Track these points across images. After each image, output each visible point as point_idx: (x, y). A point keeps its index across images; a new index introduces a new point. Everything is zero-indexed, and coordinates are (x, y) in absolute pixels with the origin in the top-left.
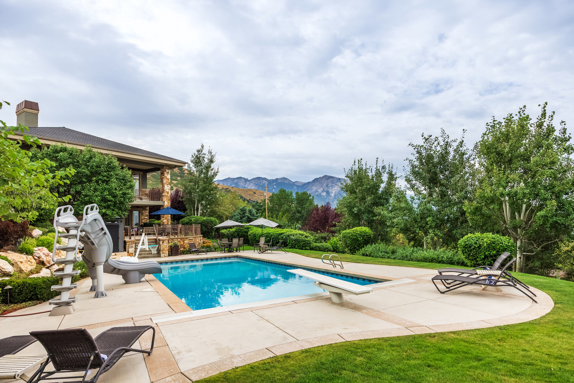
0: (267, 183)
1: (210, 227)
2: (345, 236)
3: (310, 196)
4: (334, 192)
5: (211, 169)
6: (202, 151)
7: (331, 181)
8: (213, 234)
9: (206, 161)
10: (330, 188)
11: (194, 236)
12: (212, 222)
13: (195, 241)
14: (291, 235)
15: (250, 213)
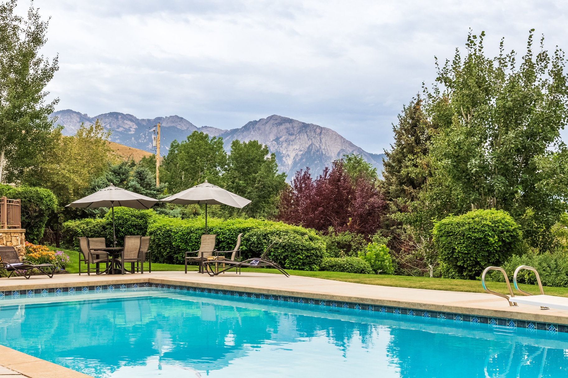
0: (135, 126)
1: (35, 212)
2: (448, 233)
3: (267, 152)
4: (292, 155)
5: (35, 60)
6: (11, 10)
7: (287, 129)
8: (43, 232)
9: (23, 37)
10: (285, 145)
11: (6, 229)
12: (42, 199)
13: (9, 244)
14: (272, 233)
15: (141, 180)
